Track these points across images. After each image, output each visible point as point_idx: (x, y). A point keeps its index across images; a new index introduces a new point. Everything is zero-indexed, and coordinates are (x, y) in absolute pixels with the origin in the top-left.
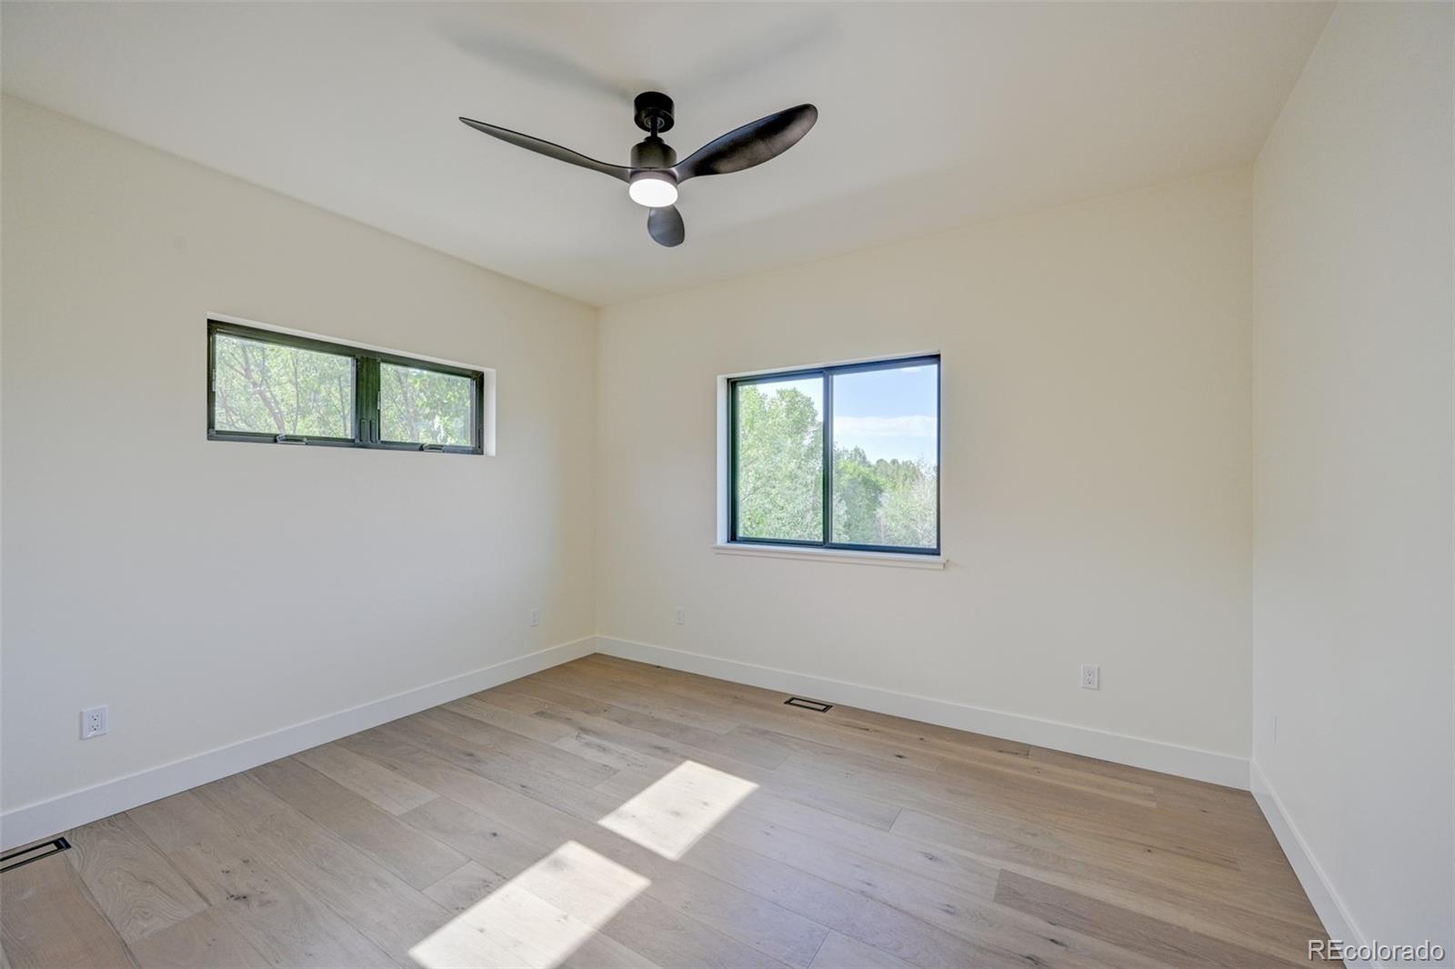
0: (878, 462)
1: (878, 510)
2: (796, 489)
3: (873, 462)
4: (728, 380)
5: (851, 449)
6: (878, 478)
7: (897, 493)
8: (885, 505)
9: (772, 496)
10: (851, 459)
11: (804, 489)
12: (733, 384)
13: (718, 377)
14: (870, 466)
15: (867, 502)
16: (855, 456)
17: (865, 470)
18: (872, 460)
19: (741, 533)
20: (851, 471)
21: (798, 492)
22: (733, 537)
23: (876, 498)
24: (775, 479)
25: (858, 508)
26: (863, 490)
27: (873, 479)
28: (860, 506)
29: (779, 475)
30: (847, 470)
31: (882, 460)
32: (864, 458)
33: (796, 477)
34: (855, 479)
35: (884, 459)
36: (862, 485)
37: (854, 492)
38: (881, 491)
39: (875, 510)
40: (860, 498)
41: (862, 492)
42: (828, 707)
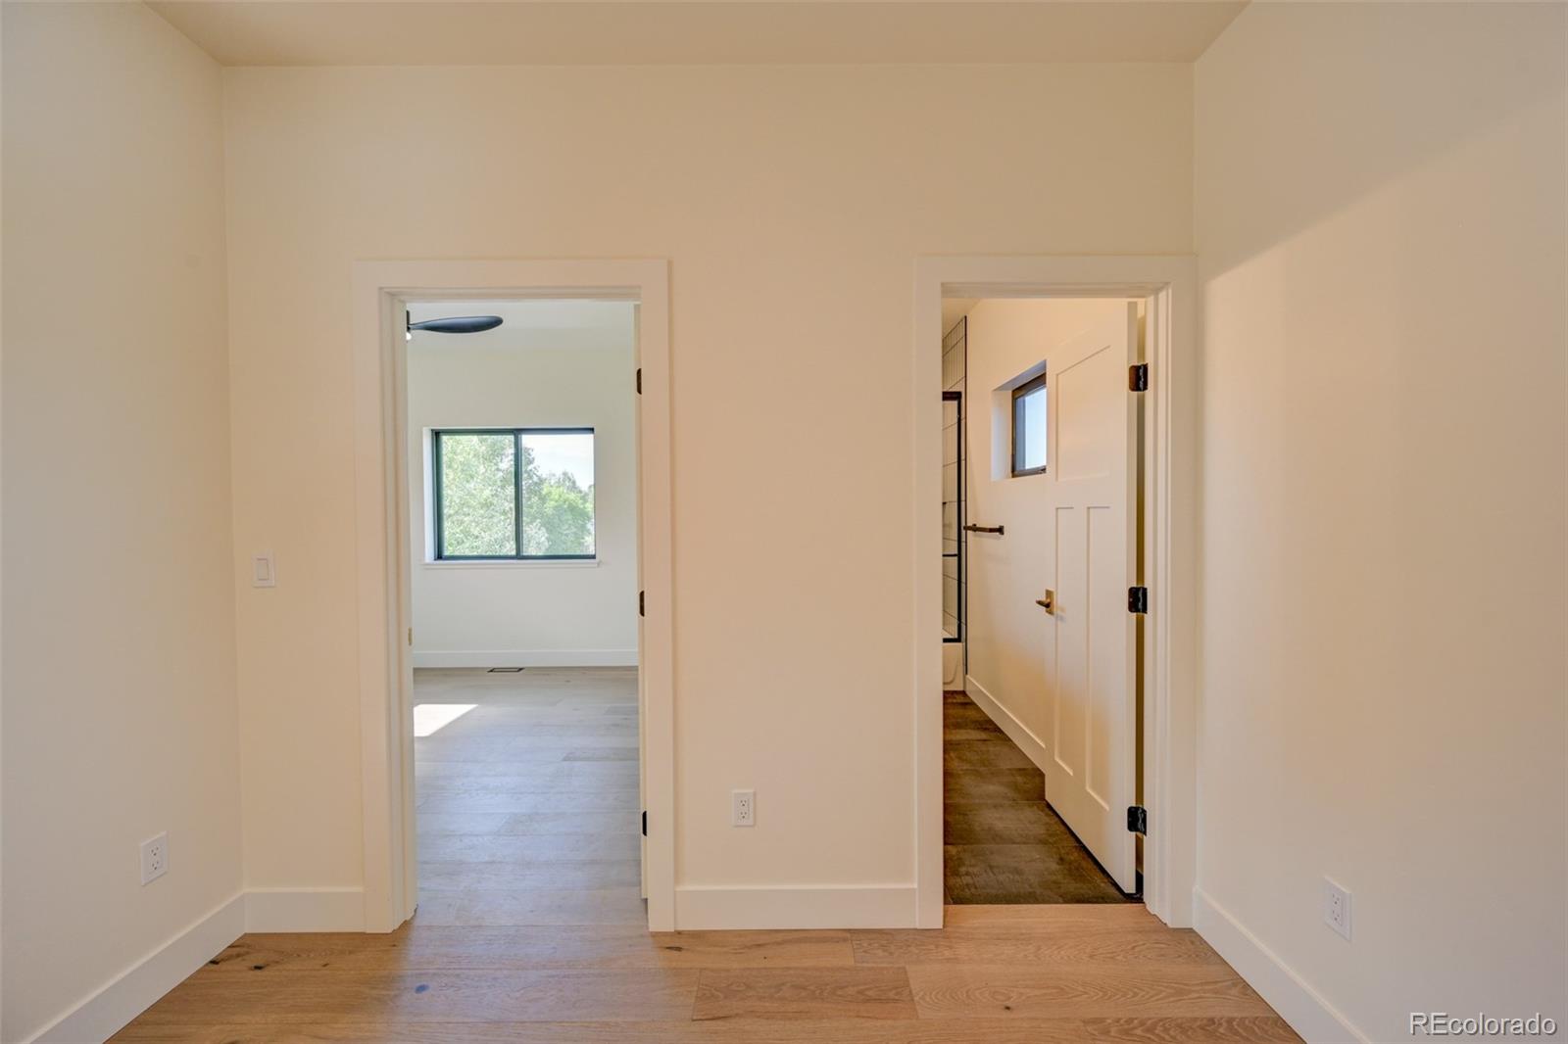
1: (587, 538)
2: (492, 517)
4: (432, 430)
5: (559, 473)
9: (465, 525)
10: (559, 484)
11: (502, 517)
12: (437, 435)
13: (424, 429)
14: (580, 492)
15: (574, 530)
16: (564, 481)
17: (572, 496)
19: (446, 553)
20: (557, 497)
21: (495, 520)
22: (439, 556)
24: (468, 507)
25: (563, 537)
26: (570, 517)
28: (567, 535)
29: (473, 503)
30: (552, 497)
32: (574, 482)
33: (492, 504)
34: (560, 506)
36: (569, 513)
37: (560, 520)
39: (583, 538)
40: (567, 527)
41: (568, 520)
42: (521, 669)
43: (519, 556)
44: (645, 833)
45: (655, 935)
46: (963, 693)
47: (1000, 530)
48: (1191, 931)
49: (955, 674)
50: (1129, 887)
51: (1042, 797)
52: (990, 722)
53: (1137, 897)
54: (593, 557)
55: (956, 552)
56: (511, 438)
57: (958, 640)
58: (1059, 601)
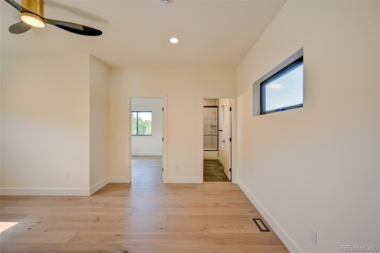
0: (145, 121)
3: (144, 121)
6: (145, 125)
7: (149, 129)
8: (147, 132)
14: (143, 122)
17: (142, 123)
18: (144, 120)
23: (145, 130)
26: (142, 128)
27: (144, 125)
31: (146, 120)
32: (142, 120)
35: (147, 120)
38: (146, 128)
42: (138, 156)
43: (137, 135)
44: (163, 171)
45: (164, 184)
46: (218, 160)
47: (222, 131)
48: (236, 184)
49: (217, 157)
50: (230, 180)
51: (224, 172)
52: (221, 164)
53: (231, 181)
54: (151, 135)
55: (217, 135)
56: (136, 113)
57: (217, 150)
58: (225, 141)
